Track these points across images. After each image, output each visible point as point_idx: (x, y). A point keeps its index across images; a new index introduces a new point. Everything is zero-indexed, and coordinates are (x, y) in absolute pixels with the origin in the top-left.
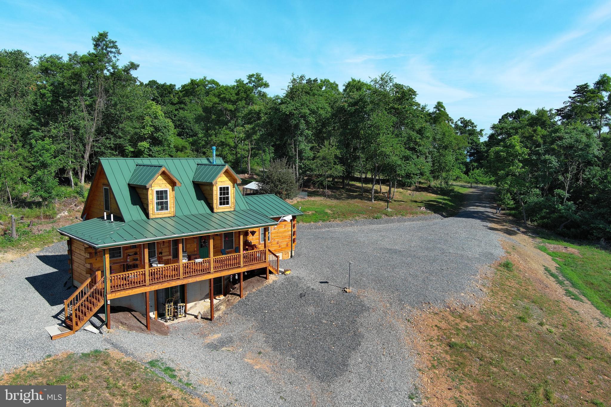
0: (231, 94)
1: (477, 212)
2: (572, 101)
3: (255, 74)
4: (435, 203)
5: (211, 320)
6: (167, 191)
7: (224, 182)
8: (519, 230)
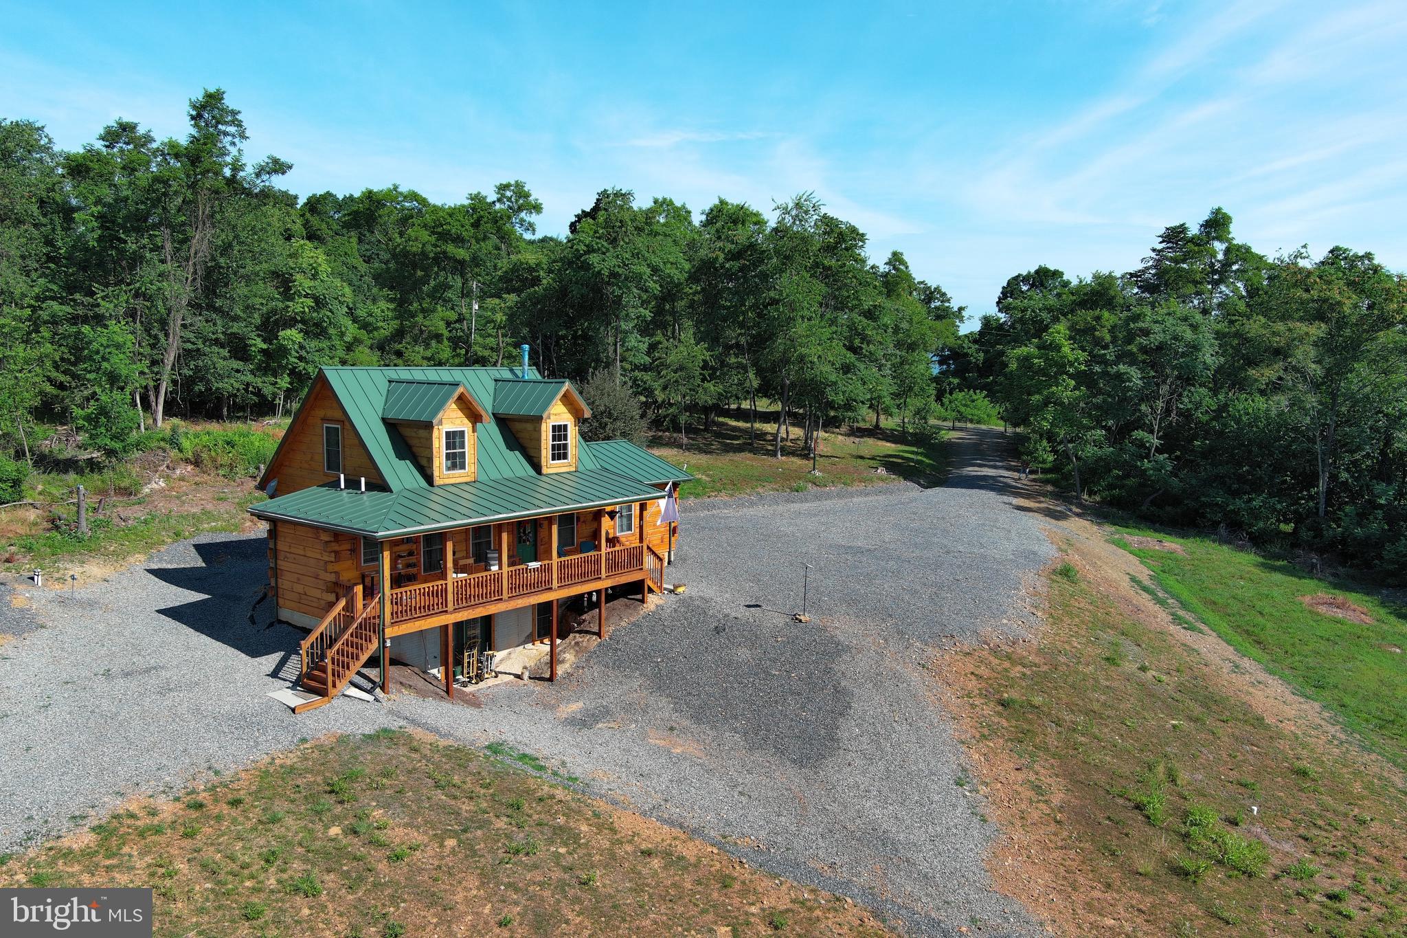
0: (463, 226)
1: (985, 478)
2: (1157, 257)
3: (513, 182)
4: (900, 461)
5: (551, 679)
6: (463, 432)
7: (559, 414)
8: (1070, 510)
